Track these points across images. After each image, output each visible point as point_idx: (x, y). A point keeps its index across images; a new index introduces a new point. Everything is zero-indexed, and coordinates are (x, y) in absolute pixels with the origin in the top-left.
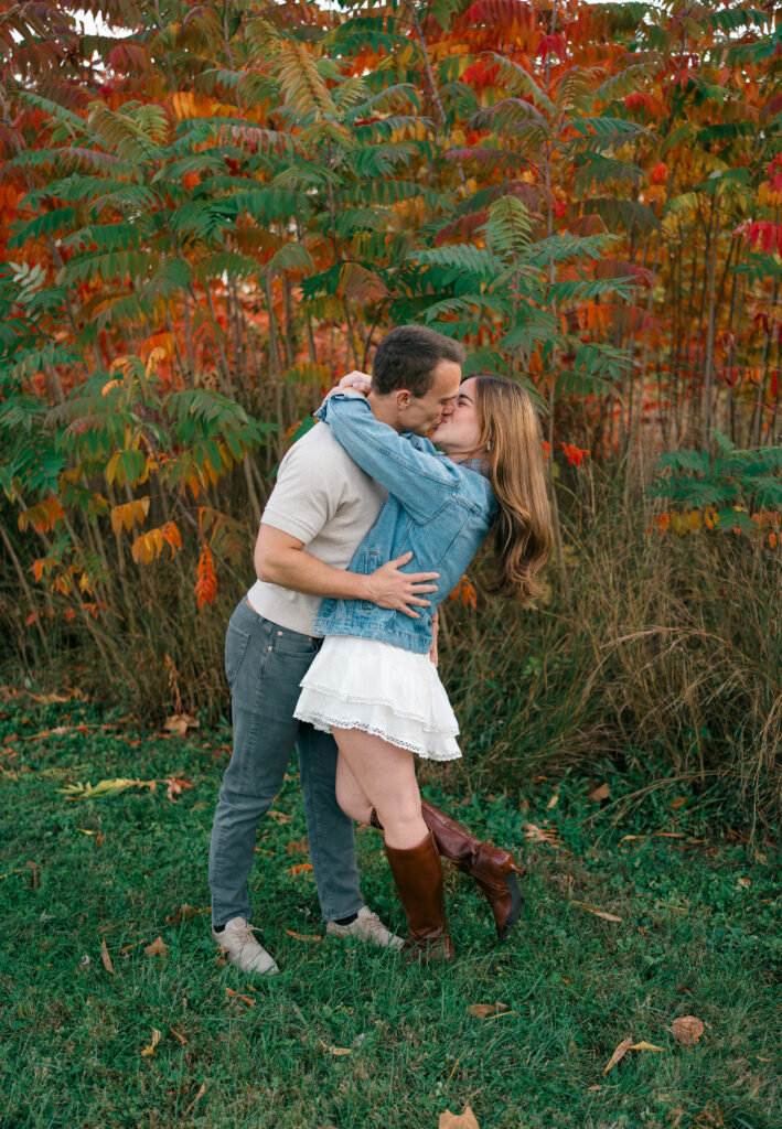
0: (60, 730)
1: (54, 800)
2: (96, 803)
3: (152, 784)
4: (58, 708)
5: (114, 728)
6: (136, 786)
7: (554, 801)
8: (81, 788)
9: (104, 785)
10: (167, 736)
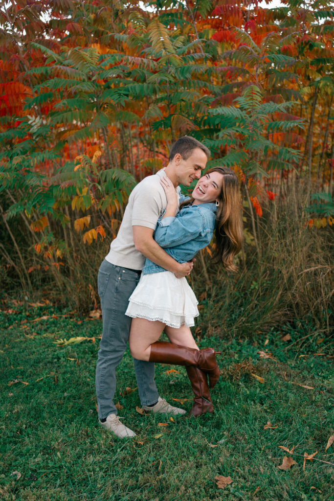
0: (45, 318)
1: (53, 346)
2: (72, 347)
3: (93, 339)
4: (41, 309)
5: (68, 316)
6: (86, 340)
7: (267, 342)
8: (62, 341)
9: (72, 340)
10: (92, 319)
